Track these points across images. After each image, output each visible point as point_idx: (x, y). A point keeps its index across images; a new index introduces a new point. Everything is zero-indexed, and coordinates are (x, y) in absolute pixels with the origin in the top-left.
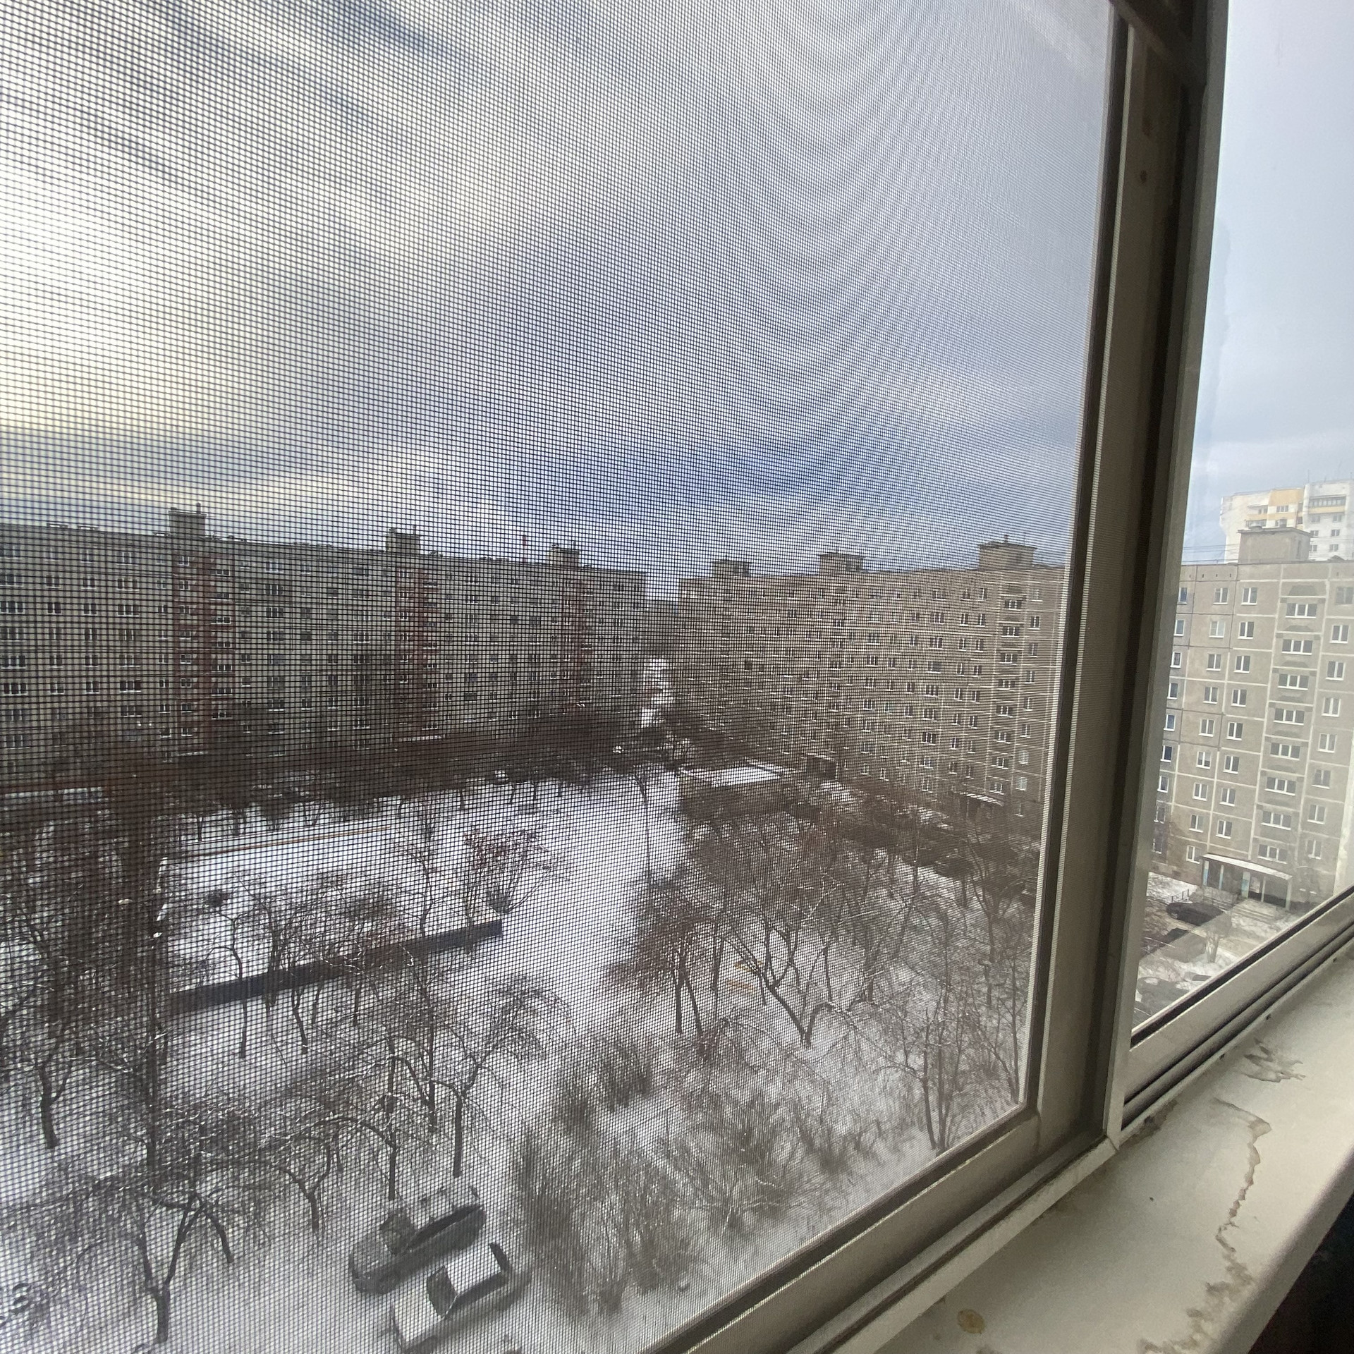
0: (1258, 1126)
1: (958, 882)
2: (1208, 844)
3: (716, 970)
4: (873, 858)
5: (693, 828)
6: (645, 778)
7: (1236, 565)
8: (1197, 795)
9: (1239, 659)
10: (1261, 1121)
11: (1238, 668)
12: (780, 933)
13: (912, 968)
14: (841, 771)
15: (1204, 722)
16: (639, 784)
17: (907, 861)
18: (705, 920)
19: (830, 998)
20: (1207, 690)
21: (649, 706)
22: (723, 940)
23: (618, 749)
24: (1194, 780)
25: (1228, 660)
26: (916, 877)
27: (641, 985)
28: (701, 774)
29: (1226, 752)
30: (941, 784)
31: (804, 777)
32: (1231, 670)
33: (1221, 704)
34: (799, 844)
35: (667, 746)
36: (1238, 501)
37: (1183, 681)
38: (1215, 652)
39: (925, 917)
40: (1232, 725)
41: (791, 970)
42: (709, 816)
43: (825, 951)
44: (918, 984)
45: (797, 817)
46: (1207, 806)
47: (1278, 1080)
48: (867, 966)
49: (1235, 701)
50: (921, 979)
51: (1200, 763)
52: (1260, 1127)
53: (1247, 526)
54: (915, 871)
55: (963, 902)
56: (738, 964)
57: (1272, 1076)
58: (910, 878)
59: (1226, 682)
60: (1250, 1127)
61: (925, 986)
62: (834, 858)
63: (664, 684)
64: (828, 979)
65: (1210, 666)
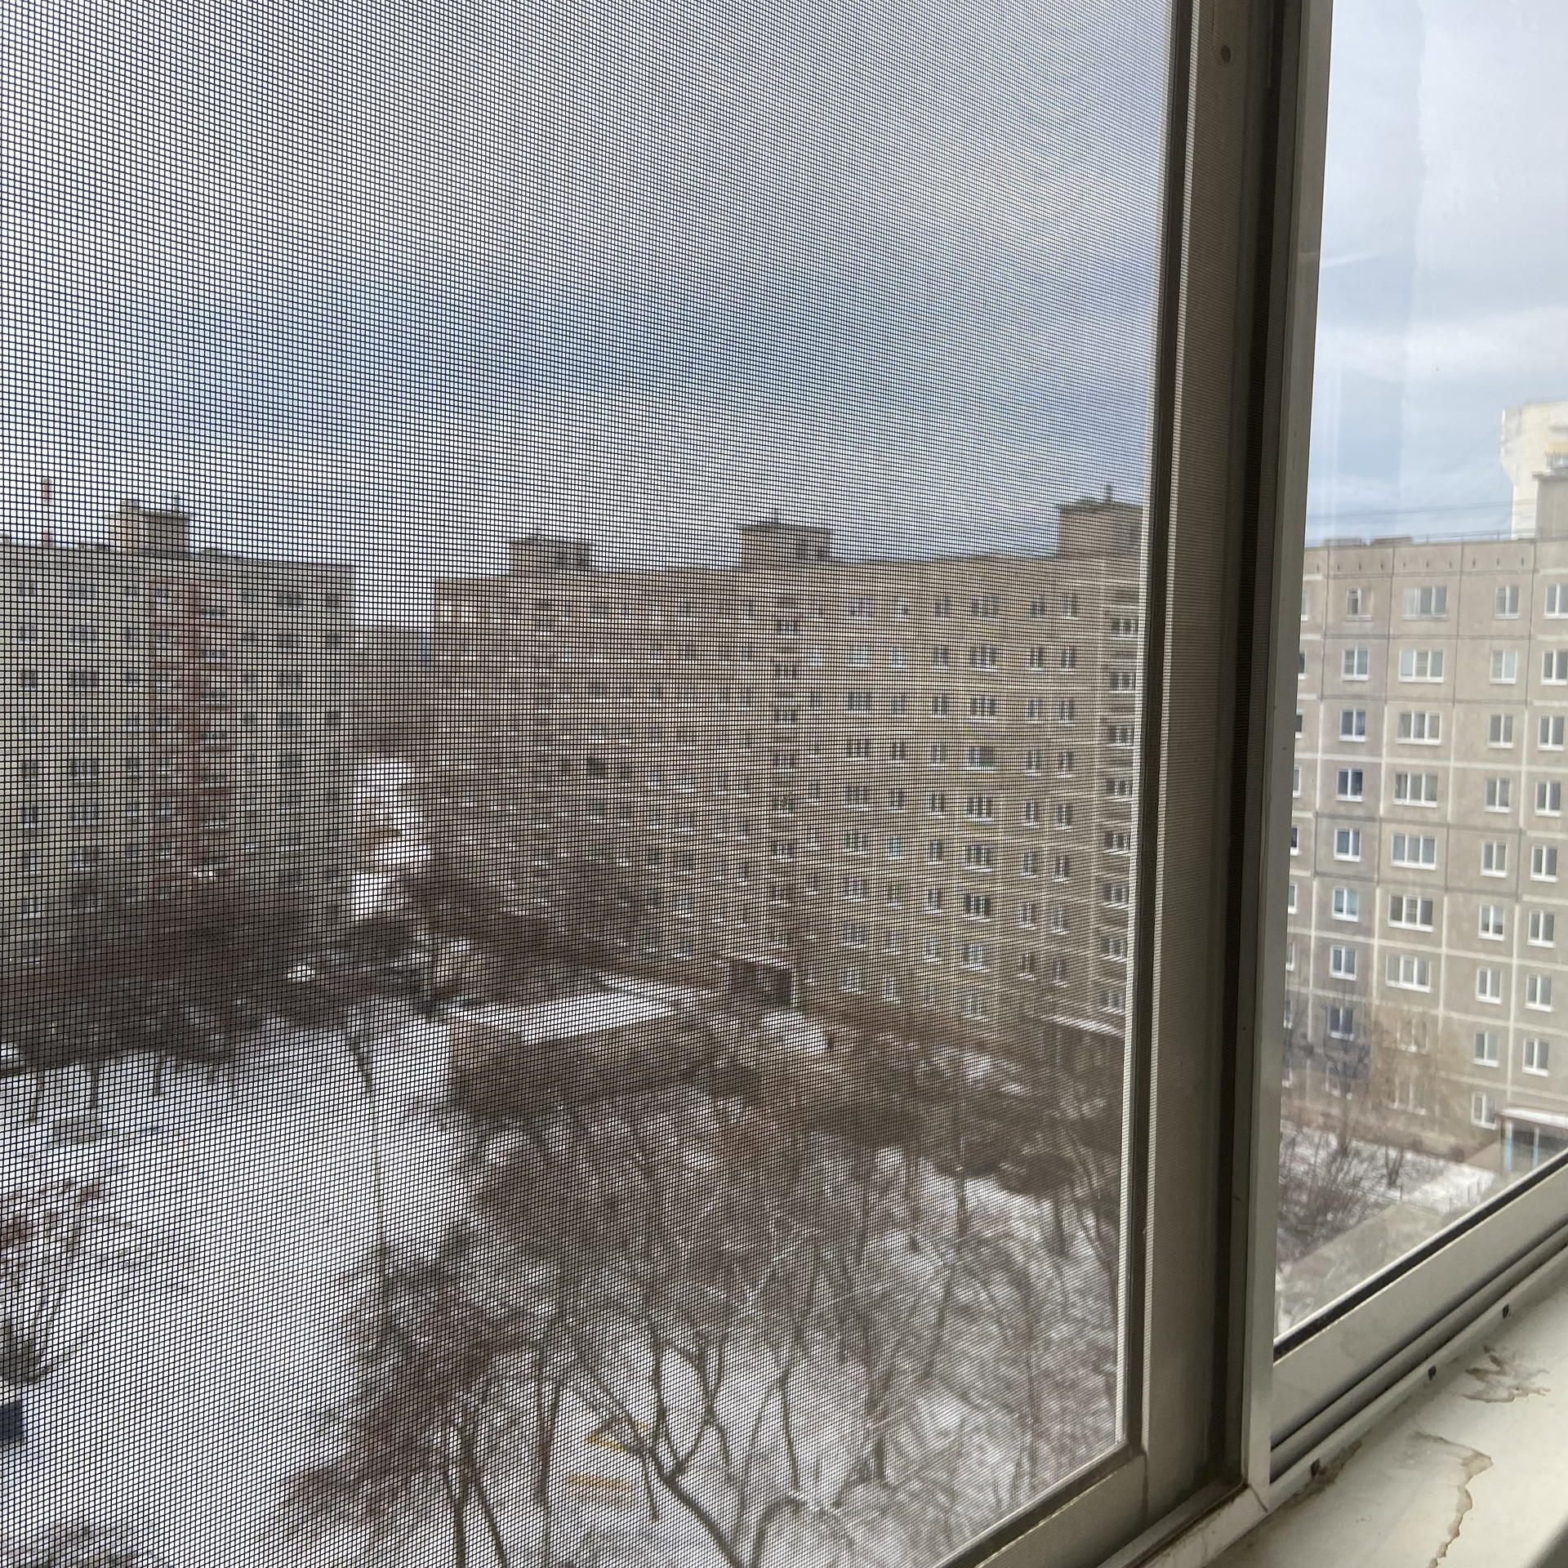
0: (1476, 1462)
1: (1047, 1206)
2: (1510, 1088)
3: (544, 1453)
4: (874, 1168)
5: (483, 1139)
6: (368, 1036)
7: (1532, 541)
8: (1483, 991)
9: (1545, 723)
10: (1478, 1455)
11: (1546, 740)
12: (685, 1354)
13: (964, 1397)
14: (803, 987)
15: (1489, 848)
16: (354, 1046)
17: (944, 1169)
18: (516, 1344)
19: (795, 1483)
20: (1492, 785)
21: (370, 869)
22: (559, 1386)
23: (302, 973)
24: (1475, 963)
25: (1525, 724)
26: (962, 1201)
27: (372, 1512)
28: (496, 1017)
29: (1532, 905)
30: (1005, 1000)
31: (726, 1006)
32: (1533, 744)
33: (1516, 814)
34: (719, 1152)
35: (418, 958)
36: (1532, 418)
37: (1446, 769)
38: (1502, 712)
39: (985, 1284)
40: (1539, 853)
41: (711, 1435)
42: (517, 1111)
43: (783, 1381)
44: (977, 1429)
45: (715, 1094)
46: (1502, 1012)
47: (1510, 1399)
48: (871, 1405)
49: (1542, 805)
50: (981, 1419)
51: (1486, 928)
52: (1477, 1463)
53: (1550, 464)
54: (960, 1187)
55: (1058, 1245)
56: (594, 1437)
57: (1504, 1394)
58: (951, 1205)
59: (1524, 768)
60: (1464, 1464)
61: (991, 1433)
62: (795, 1175)
63: (405, 817)
64: (790, 1443)
65: (1495, 737)
